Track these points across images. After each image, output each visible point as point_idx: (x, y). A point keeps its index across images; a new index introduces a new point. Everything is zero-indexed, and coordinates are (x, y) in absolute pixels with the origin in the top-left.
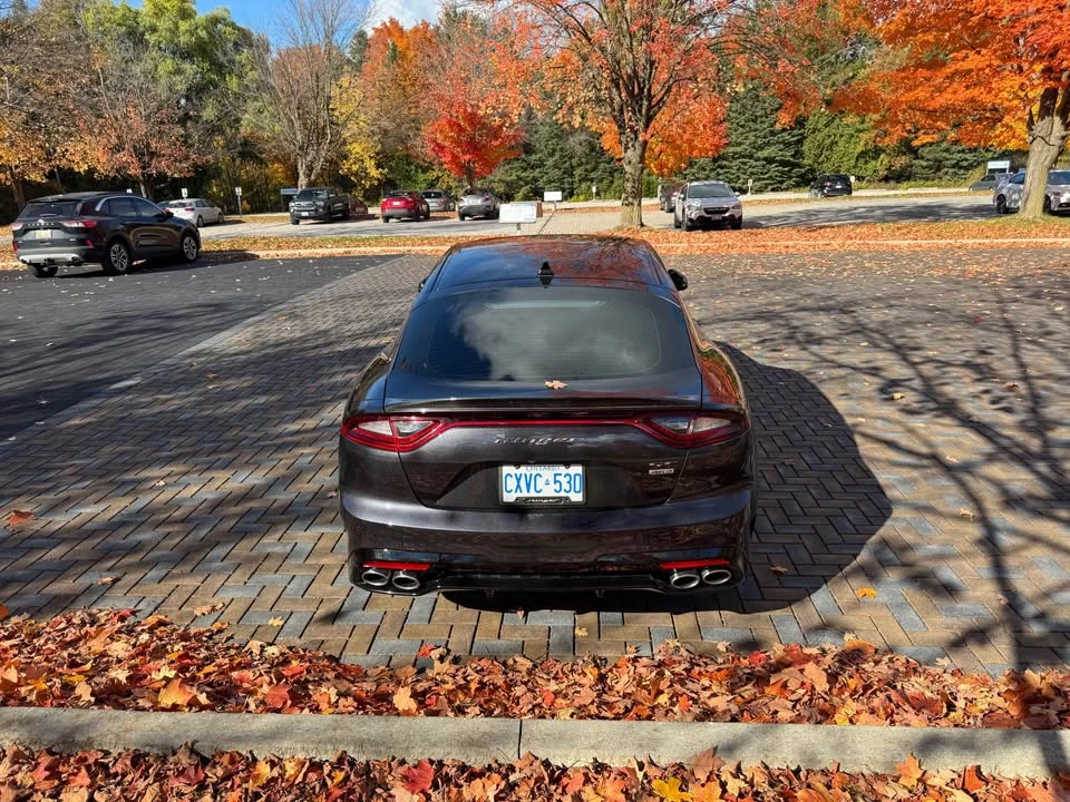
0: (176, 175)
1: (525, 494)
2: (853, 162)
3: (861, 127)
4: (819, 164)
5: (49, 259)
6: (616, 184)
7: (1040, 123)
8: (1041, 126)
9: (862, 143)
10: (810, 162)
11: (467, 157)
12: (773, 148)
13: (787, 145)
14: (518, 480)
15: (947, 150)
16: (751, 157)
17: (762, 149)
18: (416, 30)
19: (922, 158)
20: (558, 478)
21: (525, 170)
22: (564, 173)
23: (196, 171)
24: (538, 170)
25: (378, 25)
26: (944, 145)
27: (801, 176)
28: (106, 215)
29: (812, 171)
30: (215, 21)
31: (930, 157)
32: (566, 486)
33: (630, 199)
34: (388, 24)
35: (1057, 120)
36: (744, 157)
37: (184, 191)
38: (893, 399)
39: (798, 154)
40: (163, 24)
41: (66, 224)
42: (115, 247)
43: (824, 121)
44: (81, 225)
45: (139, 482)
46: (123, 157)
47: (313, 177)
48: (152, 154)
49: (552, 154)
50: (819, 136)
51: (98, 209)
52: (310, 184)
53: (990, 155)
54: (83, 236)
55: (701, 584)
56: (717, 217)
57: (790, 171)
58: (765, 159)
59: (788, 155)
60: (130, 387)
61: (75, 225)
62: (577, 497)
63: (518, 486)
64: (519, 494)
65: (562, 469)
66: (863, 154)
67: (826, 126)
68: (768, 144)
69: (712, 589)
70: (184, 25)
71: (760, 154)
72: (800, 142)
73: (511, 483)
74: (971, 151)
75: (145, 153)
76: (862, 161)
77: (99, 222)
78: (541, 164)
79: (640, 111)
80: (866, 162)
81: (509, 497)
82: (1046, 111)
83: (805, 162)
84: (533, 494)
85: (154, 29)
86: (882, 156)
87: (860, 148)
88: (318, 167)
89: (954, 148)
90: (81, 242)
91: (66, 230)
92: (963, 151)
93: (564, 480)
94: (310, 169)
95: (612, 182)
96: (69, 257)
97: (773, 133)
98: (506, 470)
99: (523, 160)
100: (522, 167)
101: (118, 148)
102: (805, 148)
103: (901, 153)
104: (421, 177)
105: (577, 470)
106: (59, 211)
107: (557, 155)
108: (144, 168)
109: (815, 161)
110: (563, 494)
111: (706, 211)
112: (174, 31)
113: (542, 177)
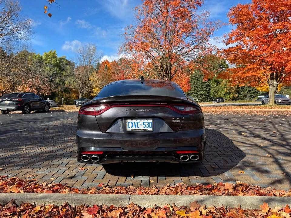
0: (46, 95)
1: (134, 128)
2: (224, 95)
3: (225, 87)
4: (215, 96)
5: (7, 109)
7: (271, 81)
8: (271, 82)
9: (226, 91)
10: (212, 95)
12: (203, 92)
13: (206, 91)
14: (132, 124)
15: (247, 93)
16: (197, 94)
17: (200, 92)
18: (113, 62)
19: (241, 95)
20: (145, 123)
23: (52, 94)
25: (103, 61)
26: (247, 91)
27: (210, 99)
28: (25, 98)
29: (213, 97)
30: (62, 59)
31: (243, 94)
32: (147, 126)
34: (105, 61)
35: (275, 80)
36: (195, 94)
37: (48, 99)
38: (242, 134)
39: (209, 93)
40: (48, 59)
41: (14, 100)
42: (26, 106)
43: (215, 85)
44: (18, 100)
45: (18, 149)
46: (33, 89)
47: (83, 96)
48: (41, 89)
50: (214, 89)
51: (23, 96)
52: (82, 97)
53: (258, 94)
54: (17, 103)
55: (190, 160)
57: (207, 97)
58: (201, 94)
59: (207, 93)
60: (22, 131)
61: (16, 100)
62: (150, 129)
63: (132, 126)
64: (132, 128)
65: (146, 121)
66: (226, 93)
67: (216, 86)
68: (201, 91)
70: (53, 60)
71: (199, 93)
72: (209, 90)
73: (130, 125)
74: (254, 93)
75: (39, 89)
76: (226, 95)
77: (23, 100)
79: (168, 77)
80: (227, 96)
81: (129, 129)
82: (272, 78)
83: (211, 95)
84: (137, 128)
85: (45, 60)
86: (231, 94)
87: (225, 92)
88: (85, 93)
89: (249, 92)
90: (17, 104)
91: (13, 101)
92: (252, 93)
93: (146, 124)
94: (83, 93)
96: (13, 108)
97: (202, 88)
98: (129, 121)
101: (32, 87)
102: (211, 92)
103: (236, 93)
105: (150, 121)
106: (12, 96)
108: (38, 92)
109: (214, 95)
110: (146, 128)
112: (51, 61)
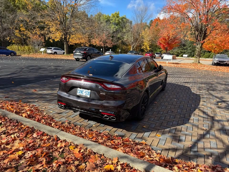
0: (109, 47)
5: (78, 58)
6: (205, 54)
11: (167, 46)
14: (80, 91)
18: (163, 20)
21: (182, 50)
22: (192, 51)
24: (186, 50)
25: (155, 19)
28: (88, 51)
30: (123, 18)
32: (87, 94)
33: (197, 57)
34: (157, 18)
37: (110, 50)
38: (218, 104)
40: (114, 19)
41: (81, 52)
42: (88, 57)
44: (83, 52)
46: (101, 43)
47: (134, 49)
48: (106, 43)
49: (190, 47)
51: (87, 50)
52: (133, 50)
54: (83, 54)
56: (222, 63)
61: (82, 52)
62: (89, 96)
63: (80, 92)
64: (80, 94)
65: (87, 90)
69: (112, 121)
70: (117, 19)
77: (86, 52)
78: (187, 49)
81: (78, 94)
84: (82, 94)
85: (112, 20)
88: (135, 47)
90: (83, 55)
91: (81, 53)
93: (87, 93)
94: (133, 47)
95: (204, 54)
96: (81, 58)
98: (79, 89)
99: (182, 48)
100: (182, 49)
101: (100, 41)
104: (158, 50)
105: (89, 91)
106: (81, 50)
107: (191, 47)
108: (104, 45)
110: (86, 95)
111: (219, 61)
112: (115, 20)
113: (186, 52)
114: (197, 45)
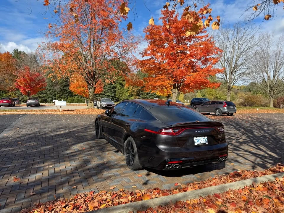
1: (199, 143)
2: (127, 97)
3: (128, 90)
6: (69, 99)
7: (174, 90)
9: (129, 93)
10: (118, 97)
12: (109, 93)
13: (113, 92)
14: (197, 140)
15: (146, 96)
16: (104, 95)
17: (107, 93)
18: (5, 54)
19: (141, 97)
21: (41, 94)
22: (53, 96)
24: (45, 95)
26: (145, 94)
27: (116, 100)
29: (118, 99)
31: (143, 97)
33: (91, 101)
36: (102, 94)
39: (115, 95)
43: (120, 88)
49: (49, 91)
50: (119, 91)
53: (154, 97)
57: (113, 98)
58: (108, 95)
59: (113, 95)
64: (198, 143)
66: (129, 95)
67: (121, 89)
68: (108, 92)
71: (106, 94)
72: (115, 92)
74: (151, 96)
76: (129, 97)
78: (46, 93)
80: (130, 97)
81: (196, 144)
82: (174, 88)
83: (117, 96)
86: (133, 96)
87: (128, 94)
89: (147, 95)
92: (149, 96)
93: (204, 140)
95: (67, 99)
97: (109, 90)
98: (195, 138)
99: (40, 92)
100: (40, 94)
102: (116, 93)
103: (137, 96)
105: (206, 137)
107: (51, 91)
109: (119, 97)
110: (205, 143)
111: (107, 105)
113: (46, 97)
114: (90, 89)
